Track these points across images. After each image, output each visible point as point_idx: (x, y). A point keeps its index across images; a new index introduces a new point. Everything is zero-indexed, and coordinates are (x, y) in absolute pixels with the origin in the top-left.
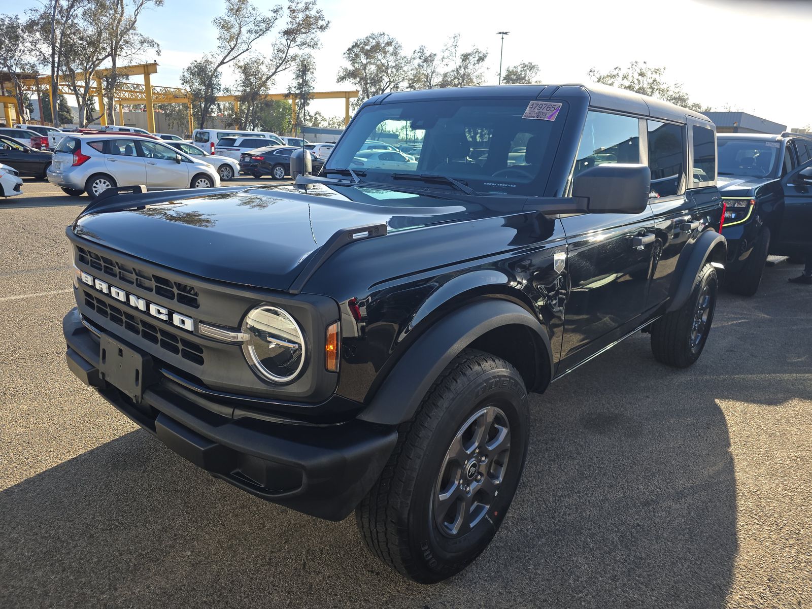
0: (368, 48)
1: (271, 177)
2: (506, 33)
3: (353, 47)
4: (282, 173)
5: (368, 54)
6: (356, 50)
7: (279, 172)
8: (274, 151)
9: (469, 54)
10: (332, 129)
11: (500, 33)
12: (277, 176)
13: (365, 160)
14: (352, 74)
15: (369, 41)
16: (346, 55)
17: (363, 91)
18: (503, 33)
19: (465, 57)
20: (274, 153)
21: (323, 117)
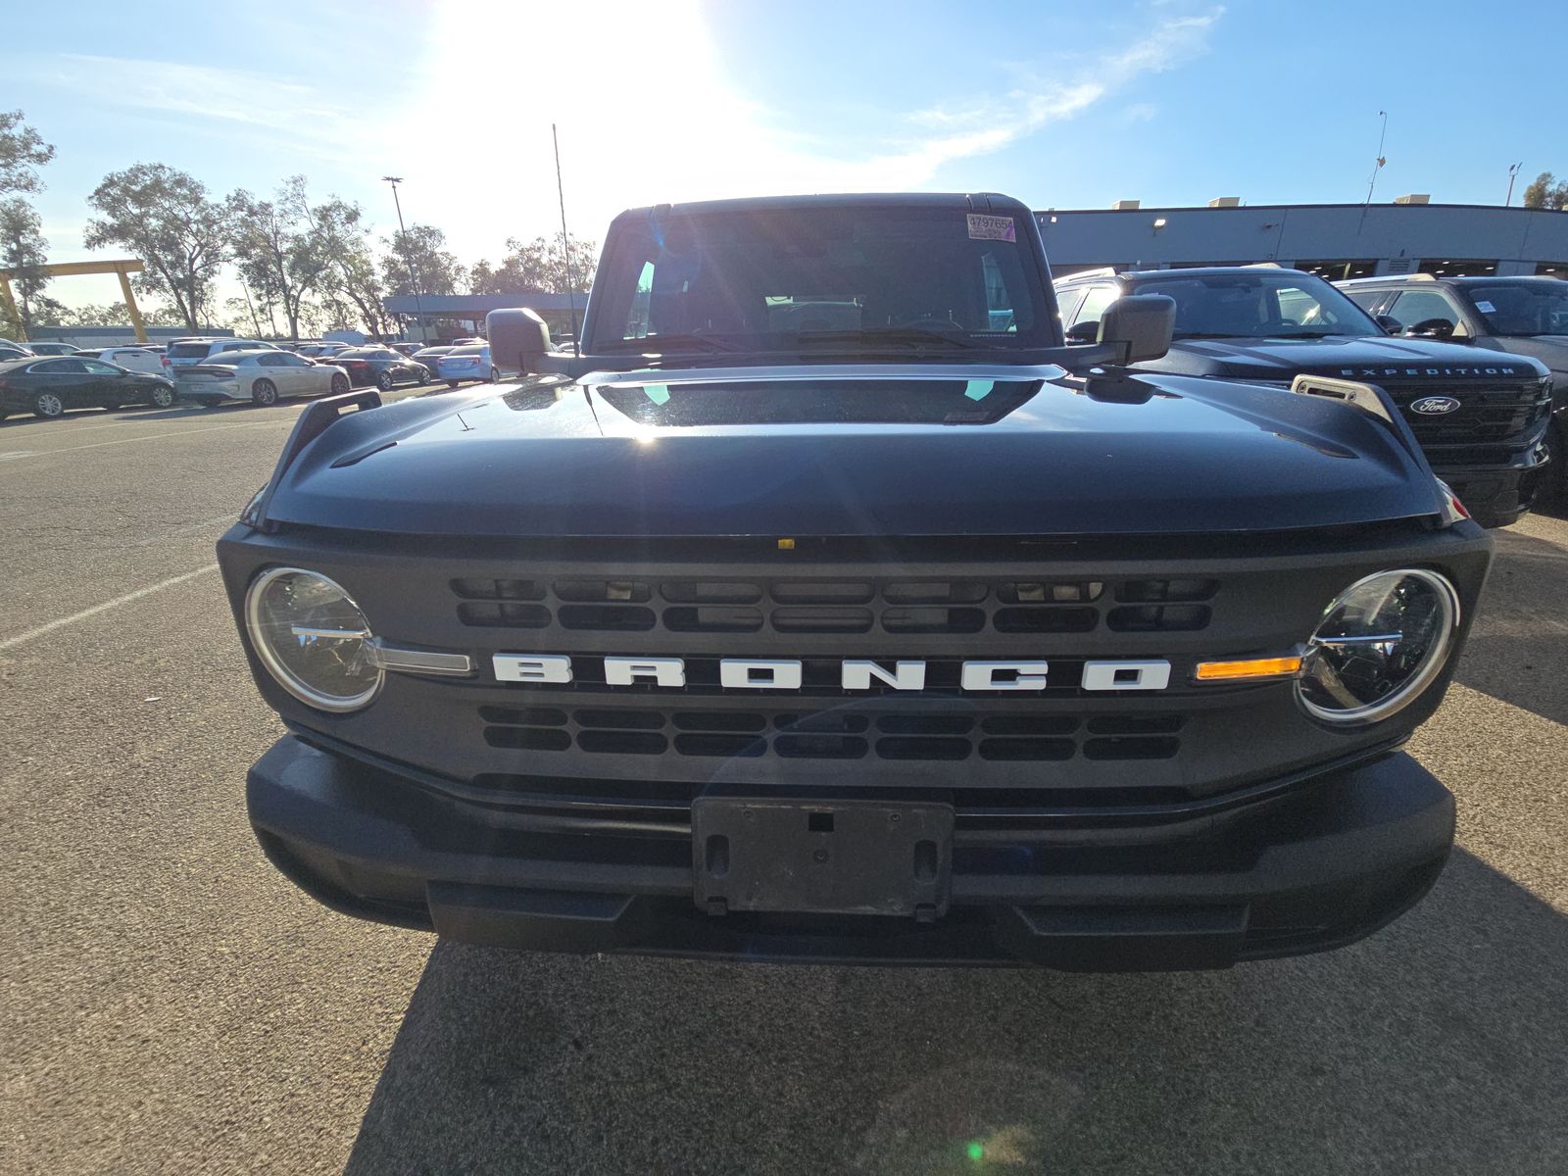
0: (136, 188)
1: (32, 415)
2: (397, 180)
3: (105, 186)
4: (57, 405)
5: (141, 199)
6: (115, 191)
7: (49, 404)
8: (26, 367)
9: (329, 209)
10: (91, 327)
11: (388, 179)
12: (47, 412)
13: (234, 367)
14: (119, 232)
15: (137, 177)
16: (95, 201)
17: (150, 260)
18: (393, 180)
19: (324, 214)
20: (28, 371)
21: (65, 308)
